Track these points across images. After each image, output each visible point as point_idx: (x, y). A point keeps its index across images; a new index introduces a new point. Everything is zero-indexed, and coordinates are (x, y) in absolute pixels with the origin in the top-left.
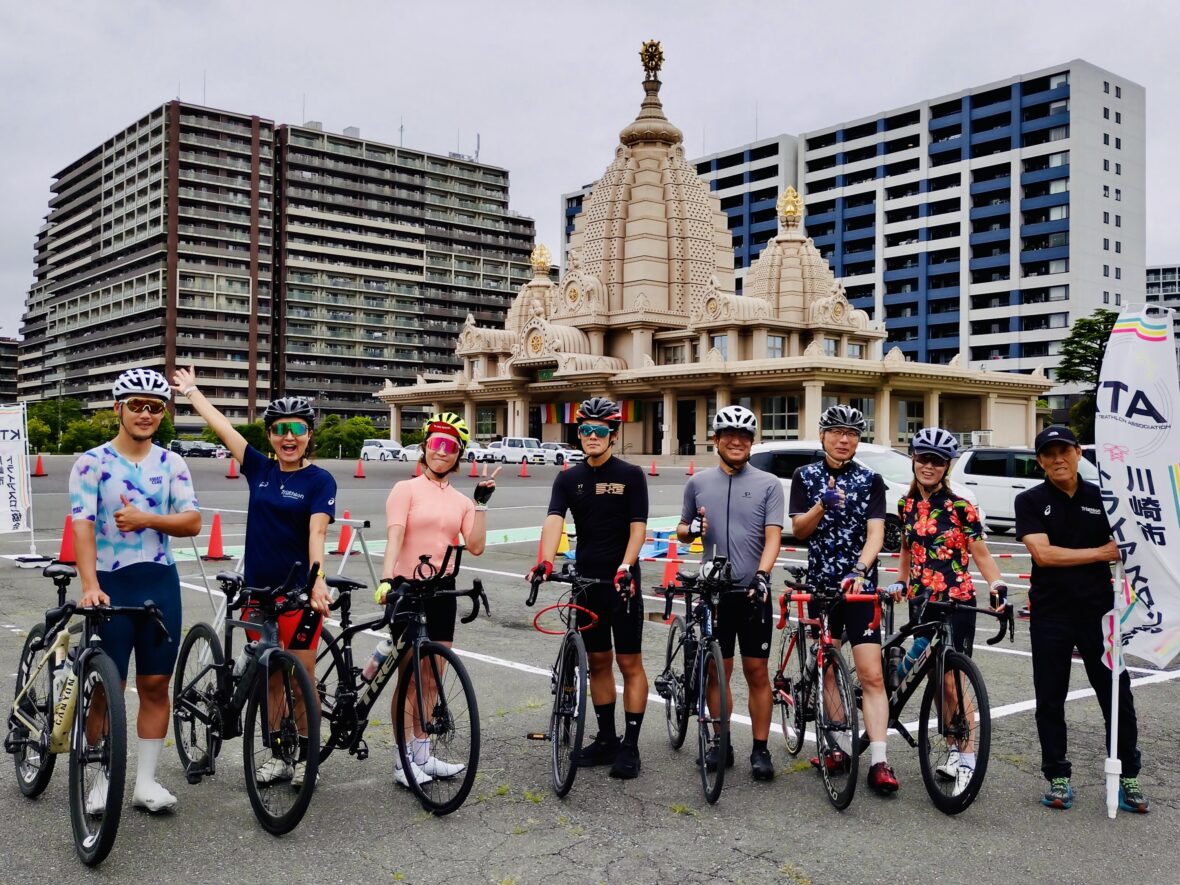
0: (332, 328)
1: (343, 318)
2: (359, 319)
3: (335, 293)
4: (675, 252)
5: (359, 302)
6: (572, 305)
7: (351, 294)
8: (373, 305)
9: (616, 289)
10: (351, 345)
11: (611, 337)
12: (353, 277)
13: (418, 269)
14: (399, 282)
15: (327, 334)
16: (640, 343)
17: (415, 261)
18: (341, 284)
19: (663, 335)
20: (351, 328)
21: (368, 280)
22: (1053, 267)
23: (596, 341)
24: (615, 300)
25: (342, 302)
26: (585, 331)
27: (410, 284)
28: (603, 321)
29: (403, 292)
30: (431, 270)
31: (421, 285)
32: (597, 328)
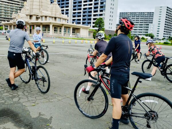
0: (5, 13)
1: (7, 12)
2: (9, 12)
3: (5, 8)
4: (40, 4)
5: (9, 9)
6: (25, 11)
7: (8, 8)
8: (12, 10)
9: (32, 9)
10: (8, 16)
11: (31, 16)
12: (8, 5)
13: (19, 5)
14: (16, 7)
15: (4, 14)
16: (34, 18)
17: (18, 3)
18: (6, 6)
19: (37, 17)
20: (8, 13)
21: (11, 6)
22: (103, 11)
23: (29, 17)
24: (32, 11)
25: (6, 9)
26: (27, 15)
27: (18, 7)
28: (29, 14)
29: (17, 8)
30: (21, 5)
31: (19, 7)
32: (28, 15)
